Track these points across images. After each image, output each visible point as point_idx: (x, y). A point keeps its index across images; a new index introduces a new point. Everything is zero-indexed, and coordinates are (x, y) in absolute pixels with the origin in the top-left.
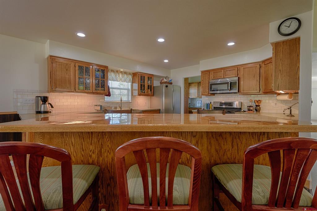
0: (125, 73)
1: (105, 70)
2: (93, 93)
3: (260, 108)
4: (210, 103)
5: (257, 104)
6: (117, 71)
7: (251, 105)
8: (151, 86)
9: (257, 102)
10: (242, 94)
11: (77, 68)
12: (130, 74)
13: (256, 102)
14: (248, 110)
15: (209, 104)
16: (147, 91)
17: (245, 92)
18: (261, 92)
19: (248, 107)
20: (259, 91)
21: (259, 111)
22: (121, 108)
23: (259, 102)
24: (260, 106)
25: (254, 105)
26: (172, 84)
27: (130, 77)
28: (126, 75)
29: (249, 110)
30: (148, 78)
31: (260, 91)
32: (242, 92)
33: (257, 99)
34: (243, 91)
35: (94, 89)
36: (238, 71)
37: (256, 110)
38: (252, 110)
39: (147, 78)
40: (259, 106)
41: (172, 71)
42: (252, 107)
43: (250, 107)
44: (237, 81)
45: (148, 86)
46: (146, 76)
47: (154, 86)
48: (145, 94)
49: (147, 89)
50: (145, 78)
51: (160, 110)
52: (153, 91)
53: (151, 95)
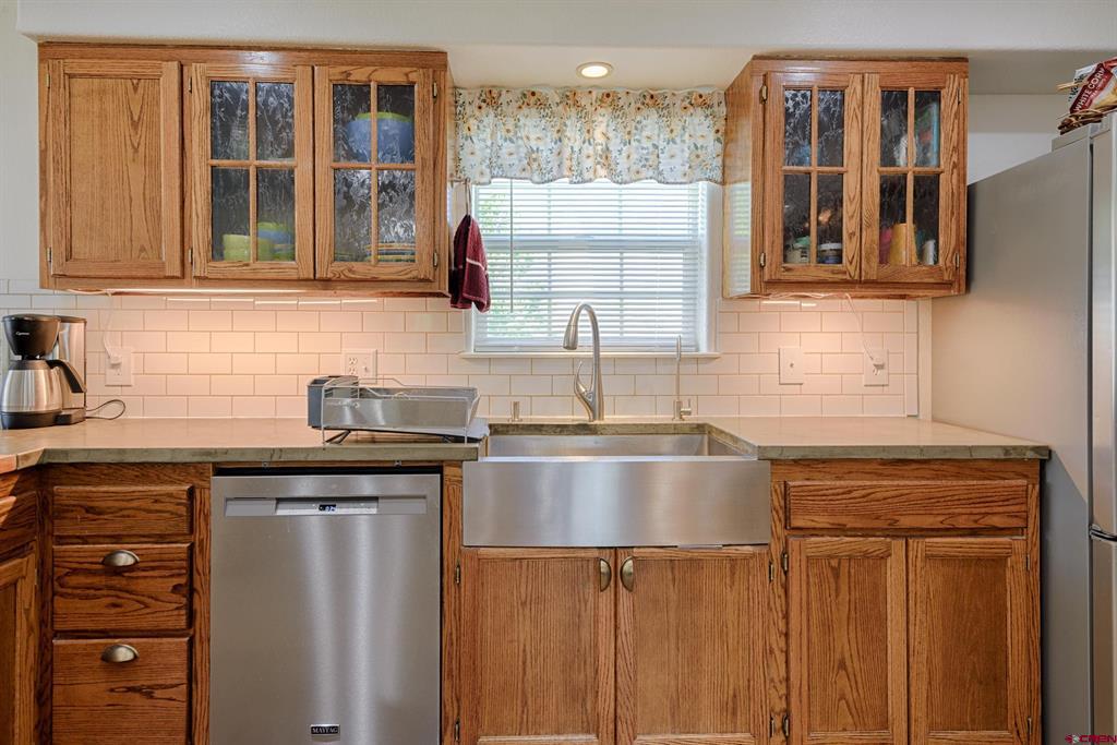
0: (652, 99)
1: (411, 86)
2: (325, 283)
6: (570, 97)
8: (928, 187)
11: (199, 101)
12: (699, 102)
16: (871, 235)
22: (591, 407)
27: (701, 130)
28: (651, 122)
30: (893, 101)
35: (324, 254)
39: (874, 101)
45: (882, 191)
46: (859, 88)
47: (968, 183)
48: (845, 273)
49: (869, 226)
50: (846, 104)
51: (1043, 460)
52: (964, 234)
53: (932, 280)
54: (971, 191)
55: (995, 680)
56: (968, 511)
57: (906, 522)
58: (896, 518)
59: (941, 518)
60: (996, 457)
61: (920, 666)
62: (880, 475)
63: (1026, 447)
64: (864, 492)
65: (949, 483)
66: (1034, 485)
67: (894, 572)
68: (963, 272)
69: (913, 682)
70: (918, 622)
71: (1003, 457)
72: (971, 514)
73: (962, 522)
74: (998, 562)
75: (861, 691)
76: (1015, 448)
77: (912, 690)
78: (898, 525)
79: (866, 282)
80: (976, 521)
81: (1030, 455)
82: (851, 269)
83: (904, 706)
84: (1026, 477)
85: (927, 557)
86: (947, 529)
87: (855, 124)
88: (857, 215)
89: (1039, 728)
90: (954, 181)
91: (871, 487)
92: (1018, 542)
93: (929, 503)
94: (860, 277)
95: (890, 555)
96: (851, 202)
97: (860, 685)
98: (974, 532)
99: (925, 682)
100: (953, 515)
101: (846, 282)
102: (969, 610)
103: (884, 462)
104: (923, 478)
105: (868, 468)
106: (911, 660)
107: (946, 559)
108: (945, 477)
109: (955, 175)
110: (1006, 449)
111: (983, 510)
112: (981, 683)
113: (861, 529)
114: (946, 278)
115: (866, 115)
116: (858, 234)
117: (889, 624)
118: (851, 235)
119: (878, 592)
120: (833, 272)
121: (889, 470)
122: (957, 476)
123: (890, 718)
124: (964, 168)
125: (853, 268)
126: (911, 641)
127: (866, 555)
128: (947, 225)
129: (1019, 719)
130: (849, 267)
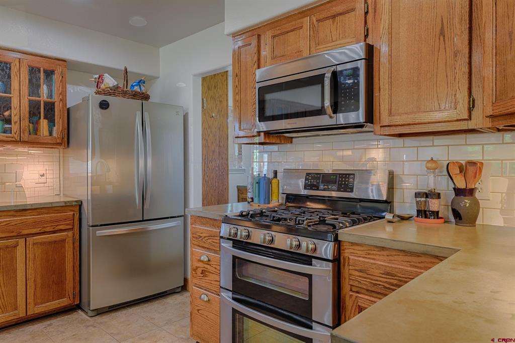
3: (476, 204)
4: (271, 176)
5: (461, 185)
7: (432, 186)
8: (50, 107)
9: (462, 169)
10: (387, 131)
13: (455, 171)
14: (418, 211)
15: (269, 182)
16: (25, 123)
17: (398, 120)
18: (478, 120)
19: (417, 195)
20: (470, 111)
21: (472, 221)
23: (471, 169)
24: (477, 195)
25: (445, 187)
26: (150, 100)
29: (423, 213)
31: (474, 113)
32: (386, 120)
33: (463, 158)
34: (390, 114)
36: (366, 13)
37: (457, 215)
38: (436, 214)
39: (24, 70)
40: (470, 192)
41: (162, 50)
42: (438, 196)
43: (427, 195)
44: (361, 65)
45: (30, 107)
46: (18, 64)
47: (67, 107)
48: (13, 138)
49: (24, 119)
50: (12, 69)
51: (80, 205)
52: (66, 126)
53: (52, 142)
54: (68, 110)
55: (62, 282)
56: (51, 225)
57: (25, 232)
58: (21, 231)
59: (40, 229)
60: (61, 205)
61: (31, 283)
62: (15, 216)
63: (73, 201)
64: (5, 223)
65: (43, 216)
66: (77, 214)
67: (20, 252)
68: (66, 139)
69: (28, 290)
70: (30, 268)
71: (64, 205)
72: (52, 226)
73: (48, 229)
74: (63, 241)
75: (5, 298)
76: (68, 202)
77: (28, 293)
78: (21, 234)
79: (23, 142)
80: (54, 228)
81: (74, 203)
82: (16, 136)
83: (24, 299)
84: (74, 211)
85: (34, 244)
86: (43, 233)
87: (16, 77)
88: (18, 114)
89: (79, 294)
90: (61, 106)
91: (10, 221)
92: (70, 233)
93: (35, 224)
94: (20, 140)
95: (18, 245)
96: (15, 109)
97: (5, 296)
98: (54, 232)
99: (33, 289)
100: (44, 227)
101: (13, 141)
102: (52, 260)
103: (16, 211)
104: (34, 215)
105: (10, 214)
106: (27, 282)
107: (42, 244)
108: (42, 214)
109: (61, 104)
110: (65, 202)
111: (56, 224)
112: (56, 284)
113: (5, 237)
114: (58, 141)
115: (21, 75)
116: (19, 122)
117: (18, 271)
118: (15, 123)
119: (13, 260)
120: (7, 137)
121: (19, 214)
122: (47, 213)
123: (18, 305)
124: (66, 101)
125: (17, 136)
126: (27, 275)
127: (7, 247)
128: (58, 122)
129: (70, 293)
130: (14, 135)
